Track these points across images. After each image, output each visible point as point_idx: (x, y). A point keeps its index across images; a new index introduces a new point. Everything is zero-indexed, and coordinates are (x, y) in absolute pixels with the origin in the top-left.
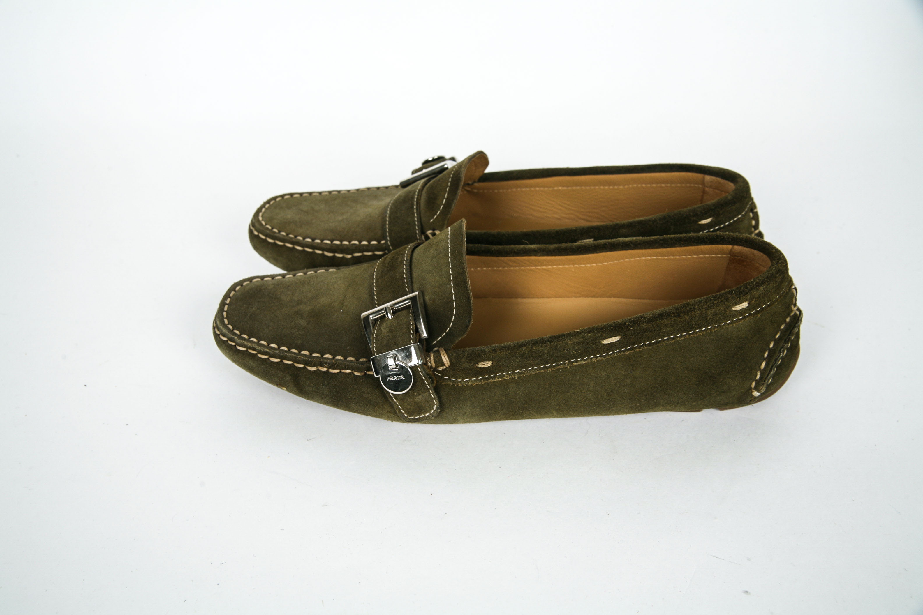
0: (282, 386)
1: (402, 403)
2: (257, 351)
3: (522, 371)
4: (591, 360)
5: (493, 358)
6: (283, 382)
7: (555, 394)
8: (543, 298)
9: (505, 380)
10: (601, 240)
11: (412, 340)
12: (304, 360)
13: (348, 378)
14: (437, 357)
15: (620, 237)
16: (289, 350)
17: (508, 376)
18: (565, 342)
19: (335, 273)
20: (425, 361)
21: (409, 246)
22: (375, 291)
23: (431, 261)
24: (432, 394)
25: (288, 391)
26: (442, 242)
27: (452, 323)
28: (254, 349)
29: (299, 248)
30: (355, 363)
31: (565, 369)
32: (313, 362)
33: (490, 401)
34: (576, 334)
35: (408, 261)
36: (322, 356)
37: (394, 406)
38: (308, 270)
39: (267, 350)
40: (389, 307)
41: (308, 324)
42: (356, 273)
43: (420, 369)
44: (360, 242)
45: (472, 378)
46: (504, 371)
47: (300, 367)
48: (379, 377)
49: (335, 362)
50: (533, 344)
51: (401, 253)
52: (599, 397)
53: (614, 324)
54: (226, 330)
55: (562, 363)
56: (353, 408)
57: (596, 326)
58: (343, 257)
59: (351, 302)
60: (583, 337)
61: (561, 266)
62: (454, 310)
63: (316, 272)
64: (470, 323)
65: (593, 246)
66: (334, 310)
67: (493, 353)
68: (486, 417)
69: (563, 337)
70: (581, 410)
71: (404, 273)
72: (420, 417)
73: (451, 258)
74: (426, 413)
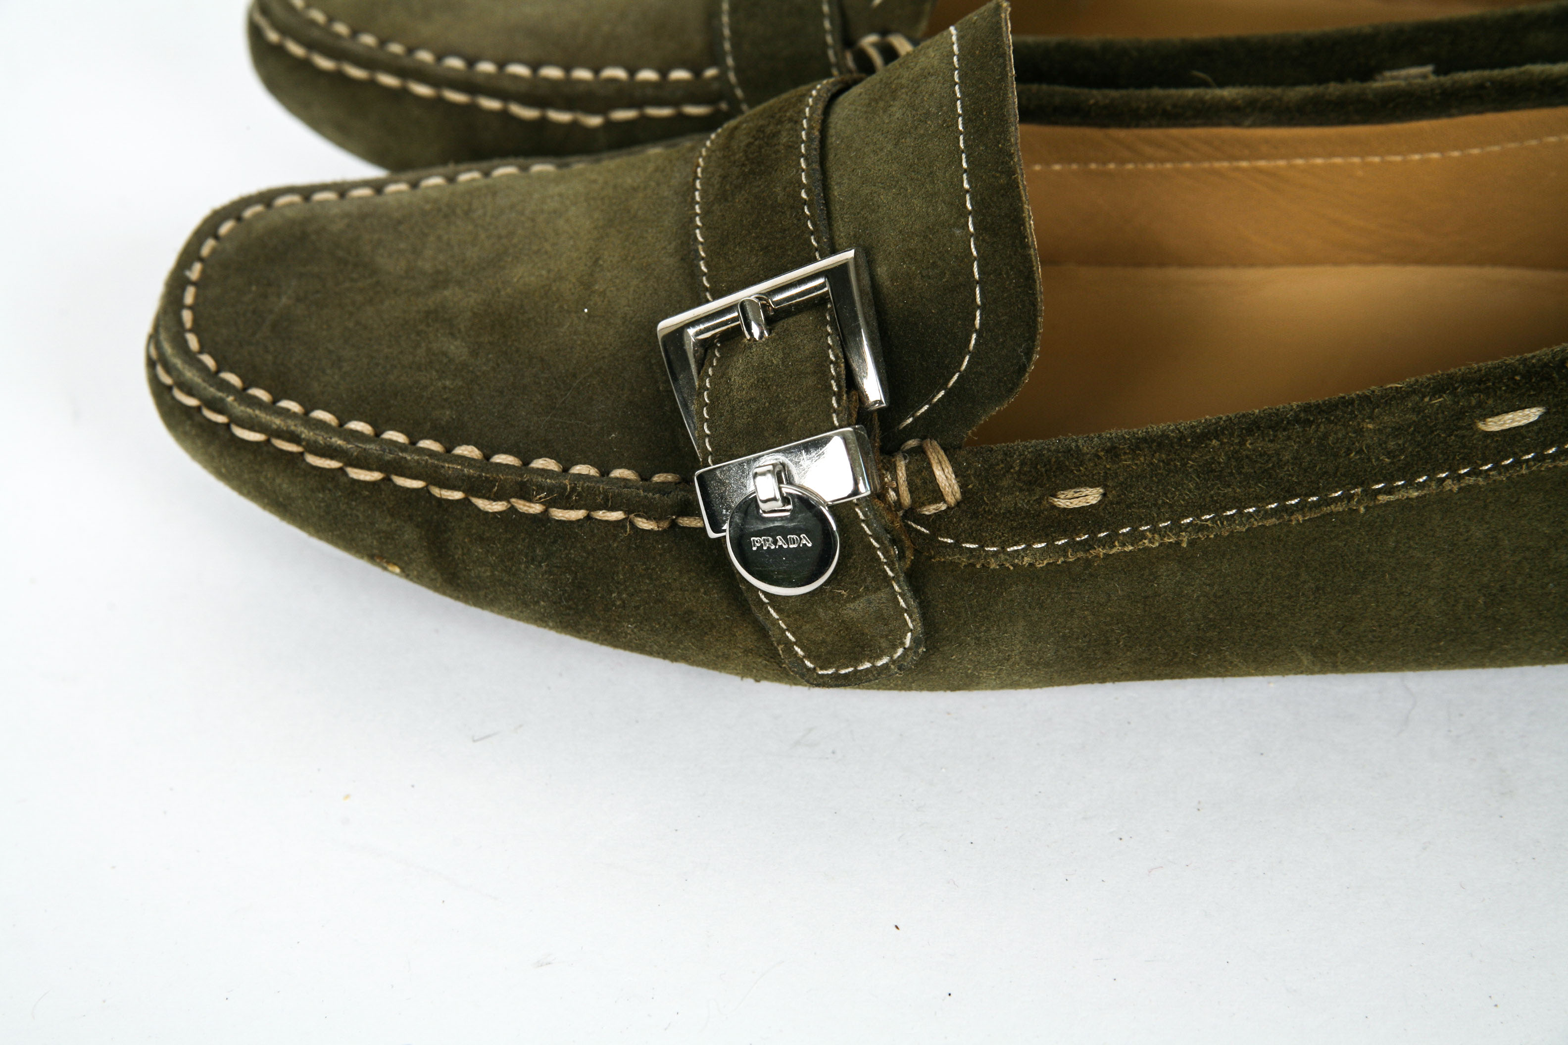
0: (388, 562)
1: (799, 623)
2: (304, 443)
3: (1202, 521)
4: (1438, 487)
5: (1106, 478)
6: (390, 547)
7: (1312, 598)
8: (1252, 265)
9: (1146, 549)
10: (1465, 69)
11: (838, 416)
12: (464, 475)
13: (615, 537)
14: (920, 471)
15: (1533, 60)
16: (413, 443)
17: (1157, 537)
18: (1355, 423)
19: (557, 180)
20: (878, 487)
21: (814, 93)
22: (702, 243)
23: (896, 145)
24: (900, 594)
25: (407, 576)
26: (930, 79)
27: (967, 358)
28: (293, 438)
29: (422, 90)
30: (638, 489)
31: (1350, 514)
32: (495, 485)
33: (1090, 618)
34: (1391, 400)
35: (816, 145)
36: (526, 463)
37: (770, 633)
38: (462, 167)
39: (340, 442)
40: (756, 301)
41: (474, 353)
42: (629, 181)
43: (865, 514)
44: (632, 72)
45: (1034, 543)
46: (1142, 519)
47: (450, 498)
48: (725, 537)
49: (570, 484)
50: (1244, 431)
51: (788, 114)
52: (1460, 607)
53: (1525, 365)
54: (195, 372)
55: (1339, 496)
56: (629, 636)
57: (1460, 370)
58: (574, 124)
59: (618, 281)
60: (1414, 410)
61: (1319, 161)
62: (978, 313)
63: (487, 174)
64: (1029, 359)
65: (1438, 91)
66: (561, 307)
67: (1109, 460)
68: (1073, 670)
69: (1347, 407)
70: (1394, 650)
71: (801, 185)
72: (856, 672)
73: (966, 134)
74: (879, 657)
